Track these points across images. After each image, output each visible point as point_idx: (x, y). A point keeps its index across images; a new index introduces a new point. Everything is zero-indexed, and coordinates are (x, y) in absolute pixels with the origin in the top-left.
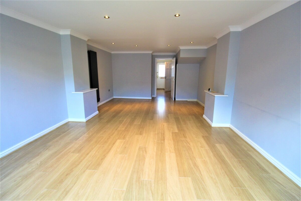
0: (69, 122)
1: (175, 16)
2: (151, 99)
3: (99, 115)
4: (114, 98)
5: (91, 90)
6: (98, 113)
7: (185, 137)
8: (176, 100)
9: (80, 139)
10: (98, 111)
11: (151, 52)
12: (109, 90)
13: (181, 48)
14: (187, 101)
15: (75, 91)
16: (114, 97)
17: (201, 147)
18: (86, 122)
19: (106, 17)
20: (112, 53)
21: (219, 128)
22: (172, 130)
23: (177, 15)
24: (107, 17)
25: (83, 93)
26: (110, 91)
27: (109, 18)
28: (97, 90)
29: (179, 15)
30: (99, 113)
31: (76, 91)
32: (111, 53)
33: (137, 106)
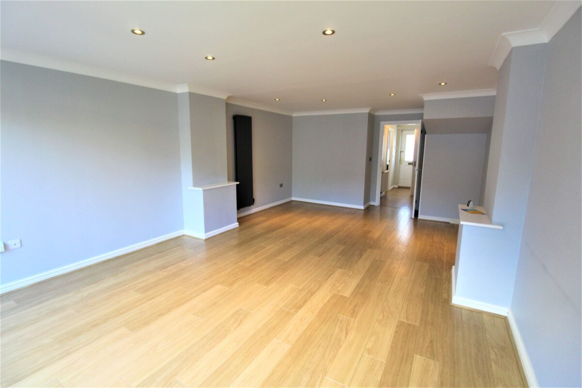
0: (184, 235)
1: (324, 33)
2: (362, 210)
3: (238, 229)
4: (292, 201)
5: (228, 183)
6: (238, 226)
7: (353, 313)
8: (420, 217)
9: (169, 268)
10: (238, 223)
11: (367, 111)
12: (281, 185)
13: (427, 98)
14: (448, 223)
15: (192, 185)
16: (293, 199)
17: (369, 349)
18: (206, 240)
19: (208, 58)
20: (294, 115)
21: (472, 311)
22: (340, 288)
23: (329, 32)
24: (210, 58)
25: (201, 189)
26: (284, 186)
27: (213, 59)
28: (237, 185)
29: (333, 32)
30: (240, 226)
31: (194, 186)
32: (290, 115)
33: (319, 222)
